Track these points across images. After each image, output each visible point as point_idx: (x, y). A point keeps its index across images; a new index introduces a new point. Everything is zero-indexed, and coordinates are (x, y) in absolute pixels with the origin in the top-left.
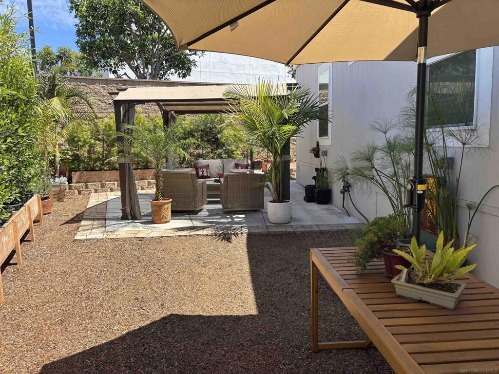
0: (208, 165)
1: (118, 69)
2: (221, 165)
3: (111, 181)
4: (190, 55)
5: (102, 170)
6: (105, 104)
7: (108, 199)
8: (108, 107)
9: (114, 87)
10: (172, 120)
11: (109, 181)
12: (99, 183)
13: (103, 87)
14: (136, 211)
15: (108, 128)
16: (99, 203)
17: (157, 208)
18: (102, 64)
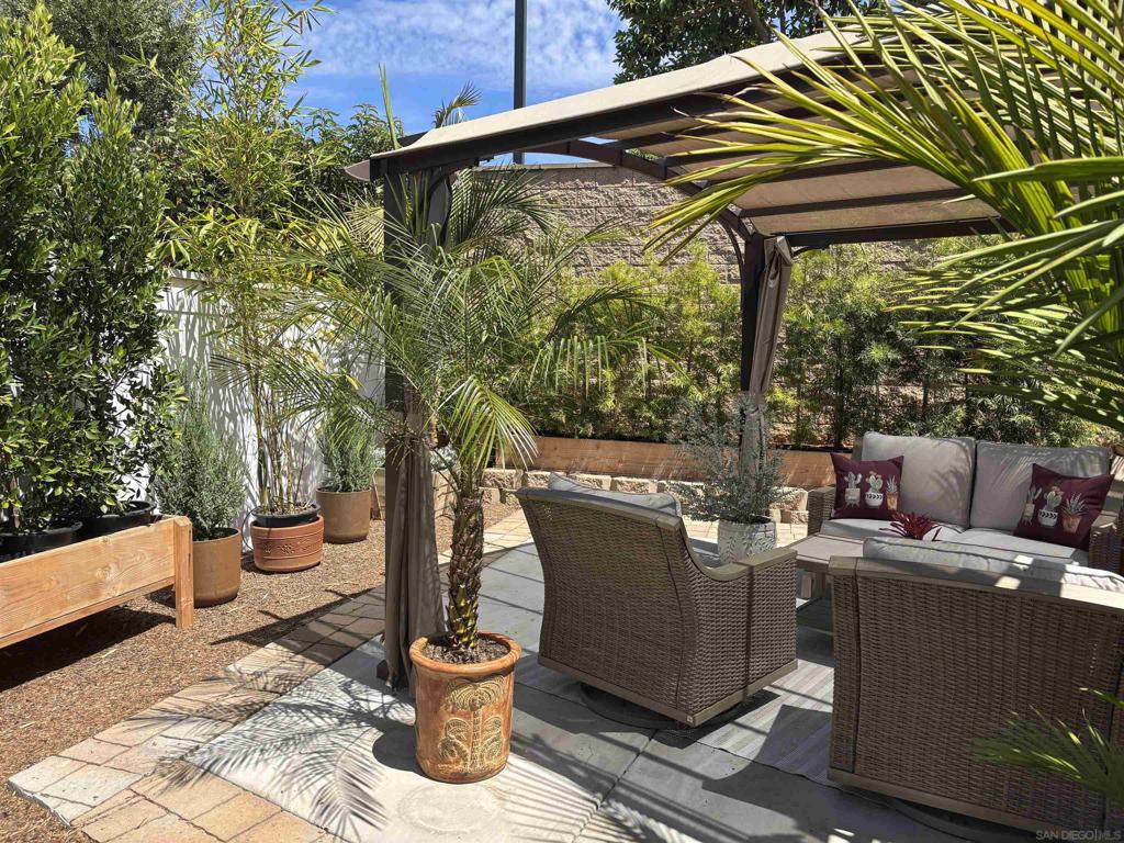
0: (898, 463)
5: (571, 436)
10: (773, 272)
11: (592, 473)
13: (640, 188)
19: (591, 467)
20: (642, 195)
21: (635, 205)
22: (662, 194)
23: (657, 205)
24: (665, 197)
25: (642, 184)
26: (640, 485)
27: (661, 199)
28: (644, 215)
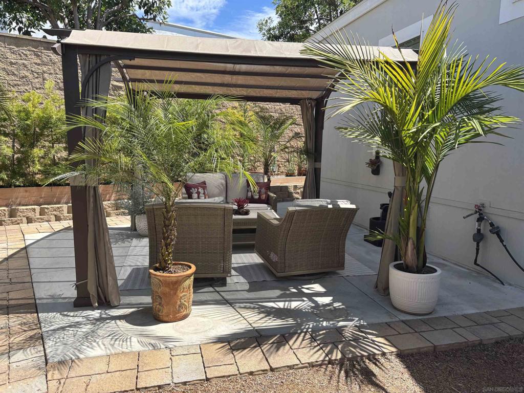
0: (204, 183)
1: (33, 29)
2: (223, 182)
3: (26, 205)
4: (147, 20)
5: (10, 187)
6: (13, 78)
7: (28, 243)
8: (19, 83)
9: (29, 51)
11: (23, 205)
12: (6, 208)
13: (10, 49)
14: (110, 289)
15: (23, 114)
16: (11, 252)
17: (167, 290)
18: (6, 20)
19: (23, 202)
20: (12, 53)
21: (8, 58)
22: (24, 54)
23: (21, 59)
24: (27, 56)
25: (11, 47)
26: (58, 208)
27: (24, 57)
28: (14, 64)
